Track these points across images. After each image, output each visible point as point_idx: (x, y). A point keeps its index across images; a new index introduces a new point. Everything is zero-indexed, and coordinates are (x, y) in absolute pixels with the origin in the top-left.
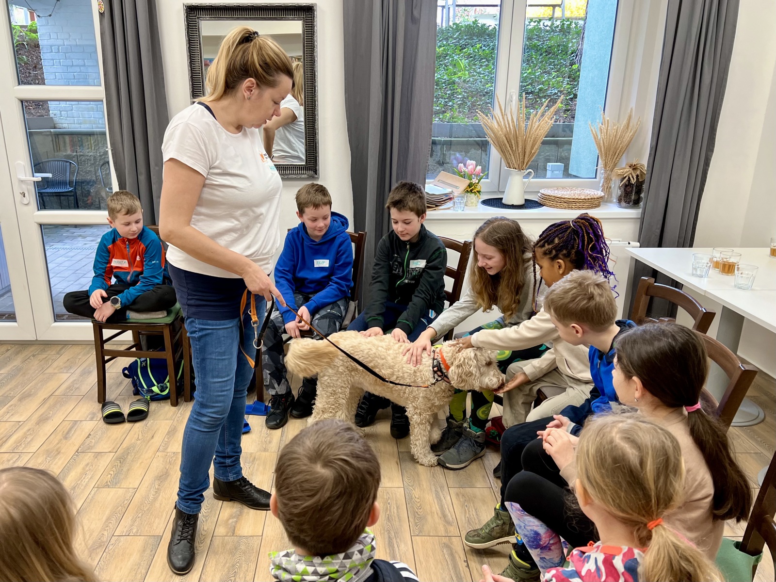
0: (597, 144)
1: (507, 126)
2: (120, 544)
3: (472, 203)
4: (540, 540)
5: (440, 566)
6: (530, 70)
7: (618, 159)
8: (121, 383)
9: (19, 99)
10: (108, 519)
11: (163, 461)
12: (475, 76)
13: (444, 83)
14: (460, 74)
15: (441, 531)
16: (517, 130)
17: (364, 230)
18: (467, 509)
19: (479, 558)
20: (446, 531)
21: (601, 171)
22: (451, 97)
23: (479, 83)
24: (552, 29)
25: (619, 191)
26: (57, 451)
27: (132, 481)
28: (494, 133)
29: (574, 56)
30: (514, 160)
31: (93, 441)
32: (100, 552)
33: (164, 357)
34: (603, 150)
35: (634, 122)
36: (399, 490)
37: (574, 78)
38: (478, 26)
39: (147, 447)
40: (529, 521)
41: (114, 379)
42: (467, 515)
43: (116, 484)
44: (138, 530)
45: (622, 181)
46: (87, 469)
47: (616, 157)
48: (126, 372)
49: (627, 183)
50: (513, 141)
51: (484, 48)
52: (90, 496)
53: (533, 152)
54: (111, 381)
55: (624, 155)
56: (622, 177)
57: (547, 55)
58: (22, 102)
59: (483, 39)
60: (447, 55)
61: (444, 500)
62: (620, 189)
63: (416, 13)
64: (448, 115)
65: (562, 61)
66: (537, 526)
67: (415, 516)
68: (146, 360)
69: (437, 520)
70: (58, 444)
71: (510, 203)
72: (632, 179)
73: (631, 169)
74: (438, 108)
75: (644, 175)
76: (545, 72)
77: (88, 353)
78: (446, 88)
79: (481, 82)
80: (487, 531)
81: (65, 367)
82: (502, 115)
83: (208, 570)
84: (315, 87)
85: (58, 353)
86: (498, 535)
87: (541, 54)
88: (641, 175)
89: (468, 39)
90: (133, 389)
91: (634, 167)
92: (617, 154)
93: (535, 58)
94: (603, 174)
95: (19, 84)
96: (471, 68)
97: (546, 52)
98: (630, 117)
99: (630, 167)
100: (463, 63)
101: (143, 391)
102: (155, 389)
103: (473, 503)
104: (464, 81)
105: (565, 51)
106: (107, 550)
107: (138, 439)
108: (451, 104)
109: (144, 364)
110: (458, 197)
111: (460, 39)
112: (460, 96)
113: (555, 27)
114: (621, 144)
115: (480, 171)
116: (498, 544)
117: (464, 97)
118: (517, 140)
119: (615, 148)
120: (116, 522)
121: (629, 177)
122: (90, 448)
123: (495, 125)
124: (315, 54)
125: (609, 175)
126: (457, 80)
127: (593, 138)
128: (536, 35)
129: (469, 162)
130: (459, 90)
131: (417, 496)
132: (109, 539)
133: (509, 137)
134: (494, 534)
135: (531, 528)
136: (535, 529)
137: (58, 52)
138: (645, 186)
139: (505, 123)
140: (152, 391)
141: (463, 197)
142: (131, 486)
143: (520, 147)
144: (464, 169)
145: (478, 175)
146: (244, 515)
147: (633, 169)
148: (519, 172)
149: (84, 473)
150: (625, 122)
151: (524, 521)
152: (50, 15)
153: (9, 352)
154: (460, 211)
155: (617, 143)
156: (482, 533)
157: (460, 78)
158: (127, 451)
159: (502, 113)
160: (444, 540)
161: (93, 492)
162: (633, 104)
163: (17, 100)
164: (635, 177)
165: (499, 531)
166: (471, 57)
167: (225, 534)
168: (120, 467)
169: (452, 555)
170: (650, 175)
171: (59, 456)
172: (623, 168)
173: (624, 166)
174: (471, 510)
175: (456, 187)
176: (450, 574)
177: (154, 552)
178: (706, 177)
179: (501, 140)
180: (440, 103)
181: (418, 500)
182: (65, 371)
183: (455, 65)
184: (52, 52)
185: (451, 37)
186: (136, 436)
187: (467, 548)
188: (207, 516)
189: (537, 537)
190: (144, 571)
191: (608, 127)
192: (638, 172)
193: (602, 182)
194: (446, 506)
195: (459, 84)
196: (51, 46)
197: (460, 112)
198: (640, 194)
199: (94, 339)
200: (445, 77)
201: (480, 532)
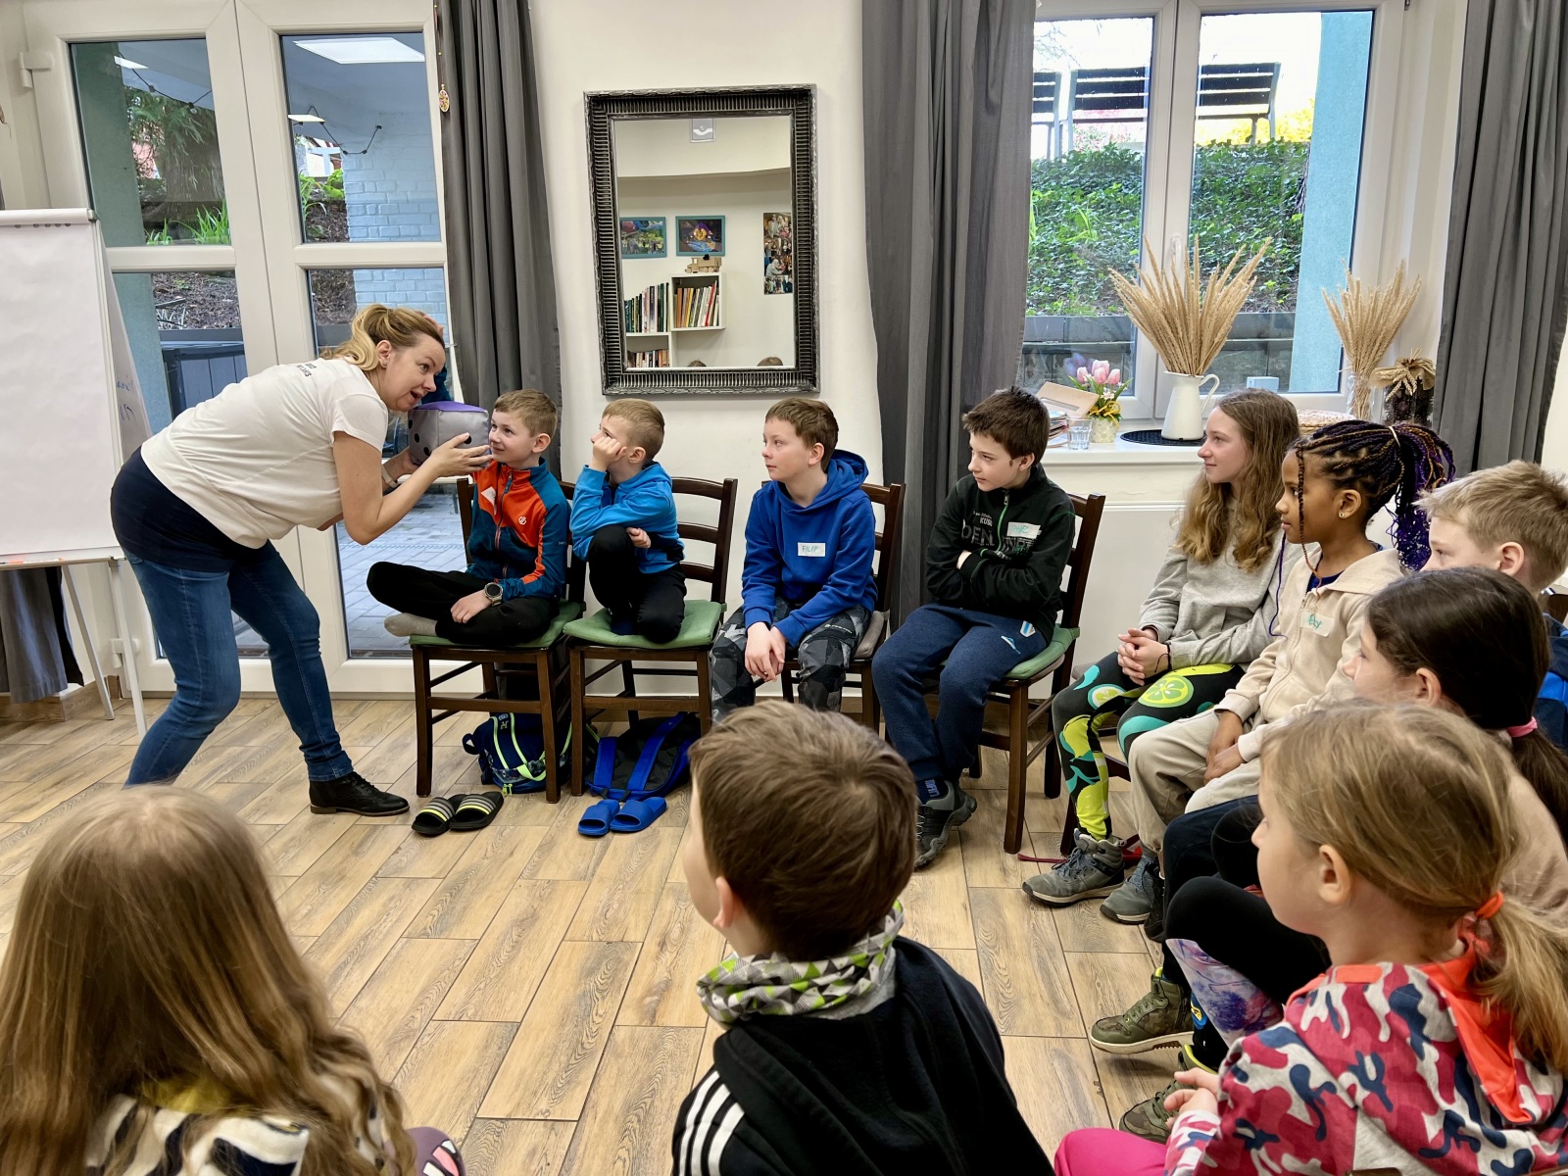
0: (1338, 326)
1: (1167, 294)
2: (443, 1035)
3: (1104, 436)
4: (1244, 1011)
5: (1046, 1090)
6: (1212, 225)
7: (1380, 353)
8: (460, 763)
9: (302, 267)
10: (424, 991)
11: (529, 895)
12: (1109, 237)
13: (1054, 250)
14: (1081, 235)
15: (1050, 1027)
16: (1185, 300)
17: (902, 481)
18: (1099, 989)
19: (1123, 1078)
20: (1059, 1027)
21: (1348, 376)
22: (1066, 274)
23: (1118, 250)
24: (1251, 155)
25: (1384, 411)
26: (339, 874)
27: (472, 928)
28: (1142, 308)
29: (1294, 200)
30: (1180, 356)
31: (405, 859)
32: (407, 1045)
33: (538, 711)
34: (1350, 337)
35: (1408, 285)
36: (968, 953)
37: (1293, 237)
38: (1115, 154)
39: (500, 871)
40: (1220, 976)
41: (447, 756)
42: (1101, 1001)
43: (441, 931)
44: (477, 1012)
45: (1389, 392)
46: (392, 905)
47: (1376, 348)
48: (470, 743)
49: (1399, 395)
50: (1178, 321)
51: (1125, 191)
52: (394, 952)
53: (1216, 340)
54: (443, 761)
55: (1392, 345)
56: (1390, 383)
57: (1242, 200)
58: (307, 272)
59: (1123, 176)
60: (1058, 204)
61: (1055, 974)
62: (1386, 407)
63: (993, 95)
64: (1060, 304)
65: (1272, 209)
66: (1235, 984)
67: (998, 1001)
68: (509, 719)
69: (1042, 1008)
70: (341, 863)
71: (1177, 436)
72: (1408, 386)
73: (1406, 369)
74: (1041, 294)
75: (1431, 381)
76: (1242, 229)
77: (404, 715)
78: (1055, 260)
79: (1121, 247)
80: (1135, 1020)
81: (363, 737)
82: (1157, 274)
83: (602, 1083)
84: (813, 231)
85: (351, 714)
86: (1158, 1029)
87: (1233, 199)
88: (1427, 380)
89: (1098, 177)
90: (481, 773)
91: (1412, 366)
92: (1378, 344)
93: (1222, 206)
94: (1351, 382)
95: (303, 241)
96: (1102, 225)
97: (1242, 194)
98: (1400, 278)
99: (1404, 364)
100: (1088, 215)
101: (500, 773)
102: (524, 770)
103: (1112, 980)
104: (1090, 247)
105: (1276, 192)
106: (418, 1045)
107: (485, 857)
108: (1065, 285)
109: (505, 725)
110: (1078, 423)
111: (1081, 178)
112: (1082, 273)
113: (1258, 153)
114: (1384, 324)
115: (1118, 378)
116: (1157, 1046)
117: (1089, 274)
118: (1185, 320)
119: (1374, 332)
120: (438, 996)
121: (1403, 384)
122: (400, 870)
123: (1145, 294)
124: (814, 172)
125: (1364, 383)
126: (1076, 245)
127: (1330, 318)
128: (1223, 167)
129: (1096, 362)
130: (1080, 262)
131: (1002, 965)
132: (424, 1025)
133: (1170, 314)
134: (1148, 1026)
135: (1224, 988)
136: (1233, 989)
137: (377, 213)
138: (1434, 400)
139: (1162, 289)
140: (518, 774)
141: (1086, 425)
142: (468, 936)
143: (1192, 332)
144: (1087, 377)
145: (1112, 386)
146: (674, 990)
147: (1410, 369)
148: (1192, 379)
149: (385, 912)
150: (1391, 283)
151: (1209, 974)
152: (365, 152)
153: (268, 712)
154: (1080, 451)
155: (1377, 323)
156: (1126, 1023)
157: (1081, 241)
158: (465, 877)
159: (1156, 270)
160: (1056, 1044)
161: (399, 946)
162: (1405, 252)
163: (298, 268)
164: (1414, 383)
165: (1158, 1021)
166: (1102, 207)
167: (636, 1023)
168: (451, 902)
169: (1070, 1070)
170: (1442, 378)
171: (343, 883)
172: (1391, 368)
173: (1392, 365)
174: (1107, 991)
175: (1076, 408)
176: (1067, 1106)
177: (504, 1050)
178: (1553, 380)
179: (1156, 319)
180: (1046, 286)
181: (1005, 973)
182: (362, 743)
183: (1072, 220)
184: (365, 213)
185: (1065, 174)
186: (482, 852)
187: (1100, 1056)
188: (604, 991)
189: (1237, 1005)
190: (484, 1083)
191: (1358, 293)
192: (1420, 374)
193: (1351, 397)
194: (1059, 985)
195: (1080, 251)
196: (365, 205)
197: (1082, 300)
198: (1427, 415)
199: (414, 690)
200: (1054, 241)
201: (1122, 1022)
